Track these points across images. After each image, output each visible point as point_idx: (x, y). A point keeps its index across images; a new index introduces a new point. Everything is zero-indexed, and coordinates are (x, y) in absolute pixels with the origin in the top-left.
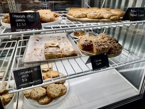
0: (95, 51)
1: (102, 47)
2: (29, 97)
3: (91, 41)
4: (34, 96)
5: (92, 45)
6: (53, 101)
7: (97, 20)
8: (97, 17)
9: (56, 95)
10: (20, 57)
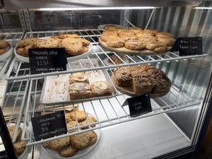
0: (134, 88)
1: (144, 84)
2: (48, 147)
3: (130, 75)
4: (54, 146)
5: (131, 80)
6: (79, 152)
7: (137, 52)
8: (137, 47)
9: (83, 144)
10: (37, 93)
